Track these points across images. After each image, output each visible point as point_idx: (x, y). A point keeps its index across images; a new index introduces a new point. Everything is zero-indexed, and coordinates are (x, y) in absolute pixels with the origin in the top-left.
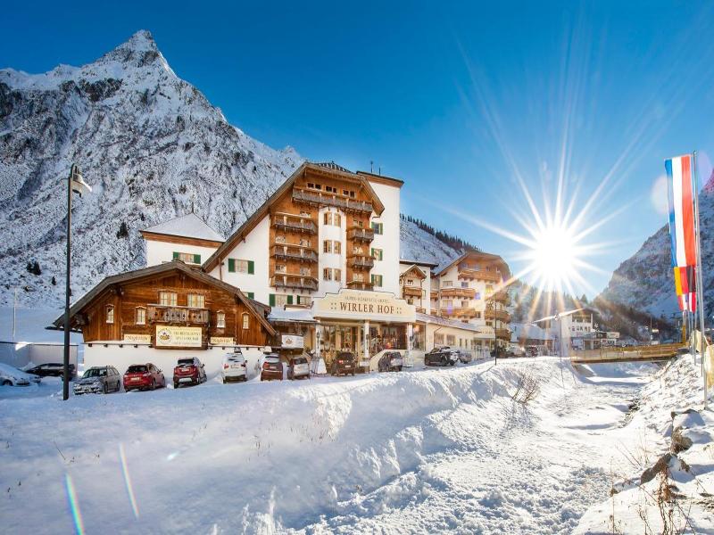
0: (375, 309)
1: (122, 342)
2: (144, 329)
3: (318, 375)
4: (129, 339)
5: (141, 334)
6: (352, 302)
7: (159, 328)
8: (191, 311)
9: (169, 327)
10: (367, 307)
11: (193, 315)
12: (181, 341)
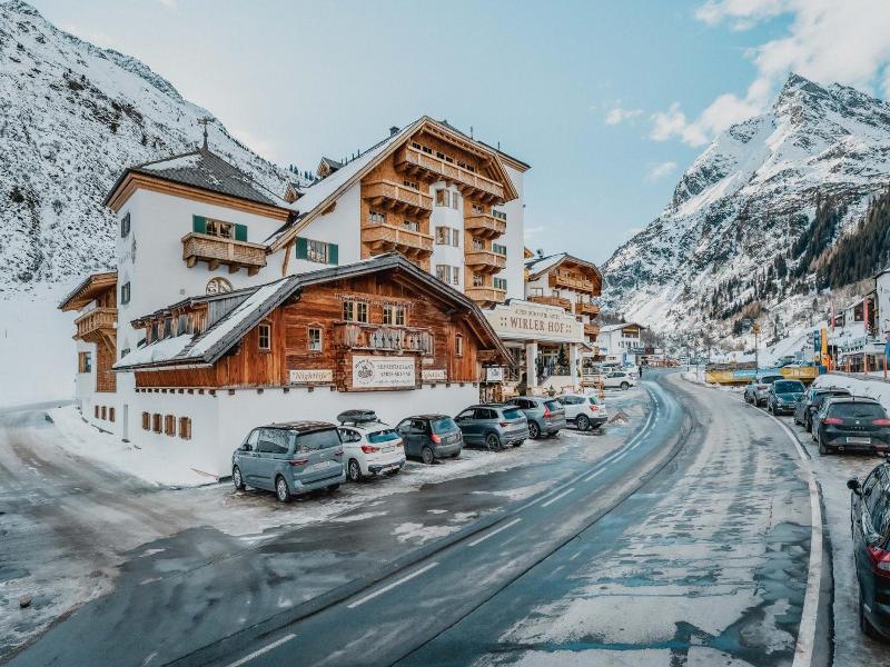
0: (546, 327)
2: (321, 359)
4: (300, 377)
5: (316, 368)
6: (523, 317)
7: (357, 359)
8: (408, 333)
9: (370, 358)
10: (538, 324)
11: (409, 338)
12: (389, 379)
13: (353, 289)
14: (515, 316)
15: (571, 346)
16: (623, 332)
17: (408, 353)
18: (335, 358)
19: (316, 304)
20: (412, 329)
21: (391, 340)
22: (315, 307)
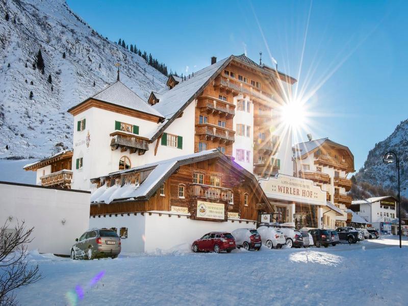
0: (301, 193)
1: (170, 213)
2: (184, 202)
3: (309, 246)
4: (175, 210)
5: (182, 206)
6: (285, 185)
7: (199, 202)
8: (222, 191)
9: (205, 203)
10: (296, 190)
11: (222, 194)
12: (212, 214)
13: (198, 168)
14: (281, 185)
15: (318, 207)
16: (382, 204)
17: (221, 201)
18: (189, 202)
19: (182, 174)
20: (224, 189)
21: (214, 194)
22: (182, 176)
